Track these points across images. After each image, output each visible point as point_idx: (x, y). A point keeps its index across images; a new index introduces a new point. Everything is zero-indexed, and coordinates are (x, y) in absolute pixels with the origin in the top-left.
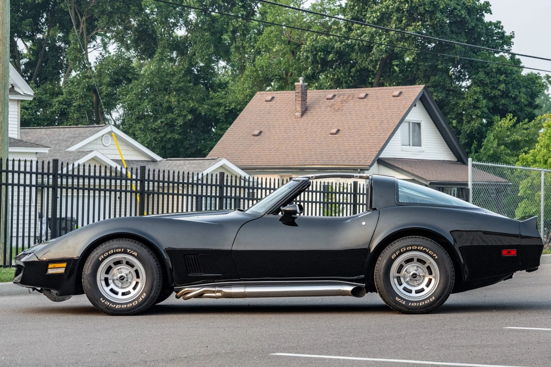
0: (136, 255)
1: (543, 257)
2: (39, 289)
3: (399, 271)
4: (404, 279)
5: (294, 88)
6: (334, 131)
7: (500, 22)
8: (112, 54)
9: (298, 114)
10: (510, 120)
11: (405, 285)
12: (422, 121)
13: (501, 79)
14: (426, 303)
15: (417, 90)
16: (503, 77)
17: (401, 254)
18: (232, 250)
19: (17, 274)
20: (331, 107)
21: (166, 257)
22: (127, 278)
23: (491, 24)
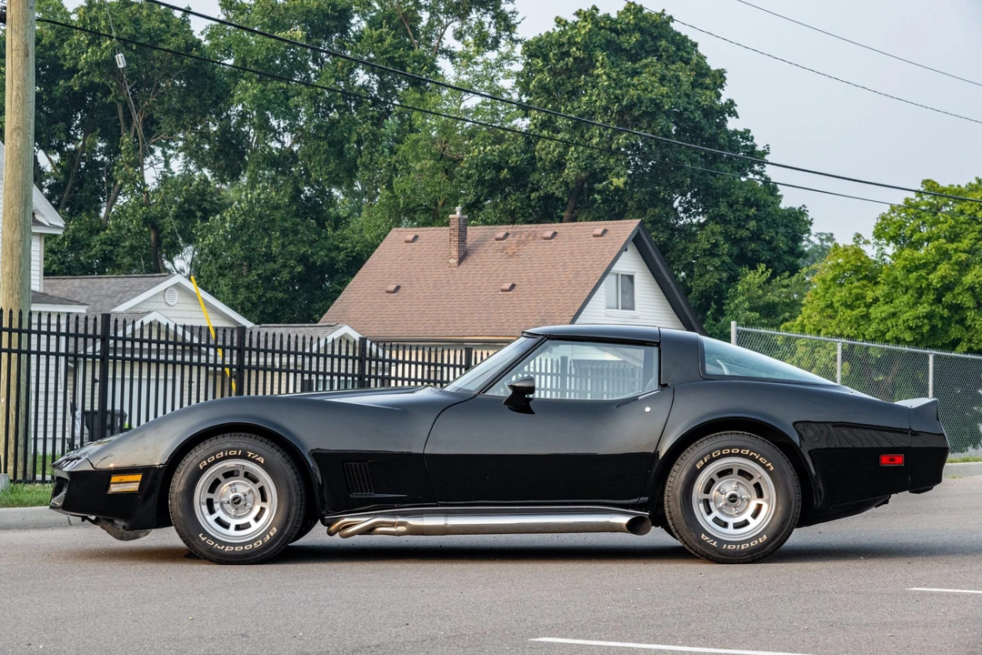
0: (262, 462)
1: (948, 467)
2: (93, 518)
3: (707, 490)
4: (715, 503)
5: (447, 224)
6: (507, 286)
7: (749, 131)
8: (176, 175)
9: (454, 261)
10: (763, 273)
11: (716, 513)
12: (635, 273)
13: (750, 214)
14: (752, 544)
15: (629, 226)
16: (753, 210)
17: (712, 460)
18: (424, 454)
19: (55, 493)
20: (502, 251)
21: (312, 465)
22: (246, 500)
23: (736, 132)
